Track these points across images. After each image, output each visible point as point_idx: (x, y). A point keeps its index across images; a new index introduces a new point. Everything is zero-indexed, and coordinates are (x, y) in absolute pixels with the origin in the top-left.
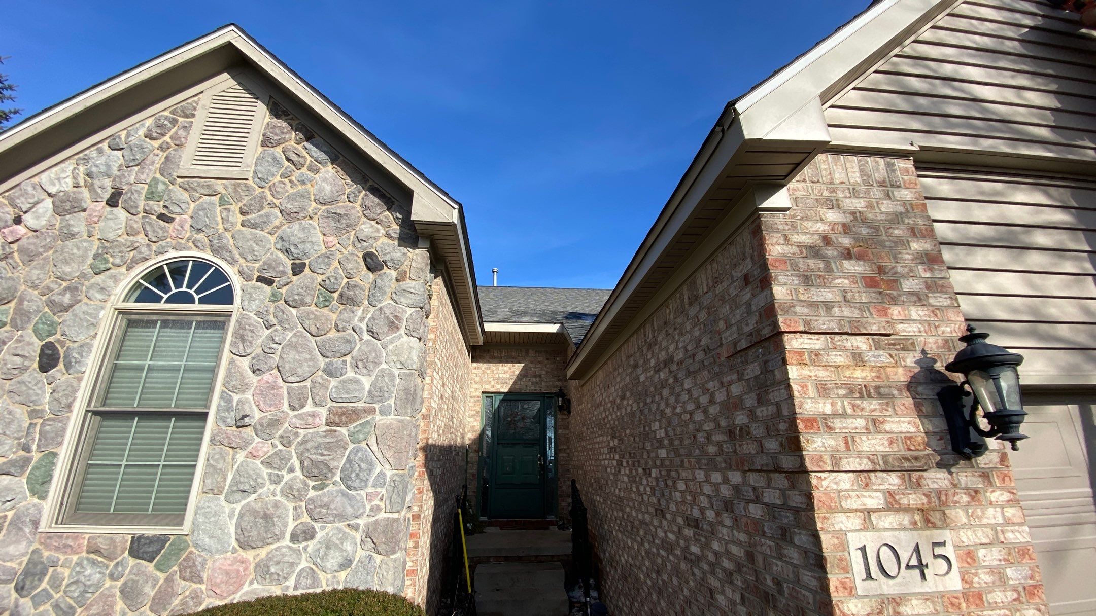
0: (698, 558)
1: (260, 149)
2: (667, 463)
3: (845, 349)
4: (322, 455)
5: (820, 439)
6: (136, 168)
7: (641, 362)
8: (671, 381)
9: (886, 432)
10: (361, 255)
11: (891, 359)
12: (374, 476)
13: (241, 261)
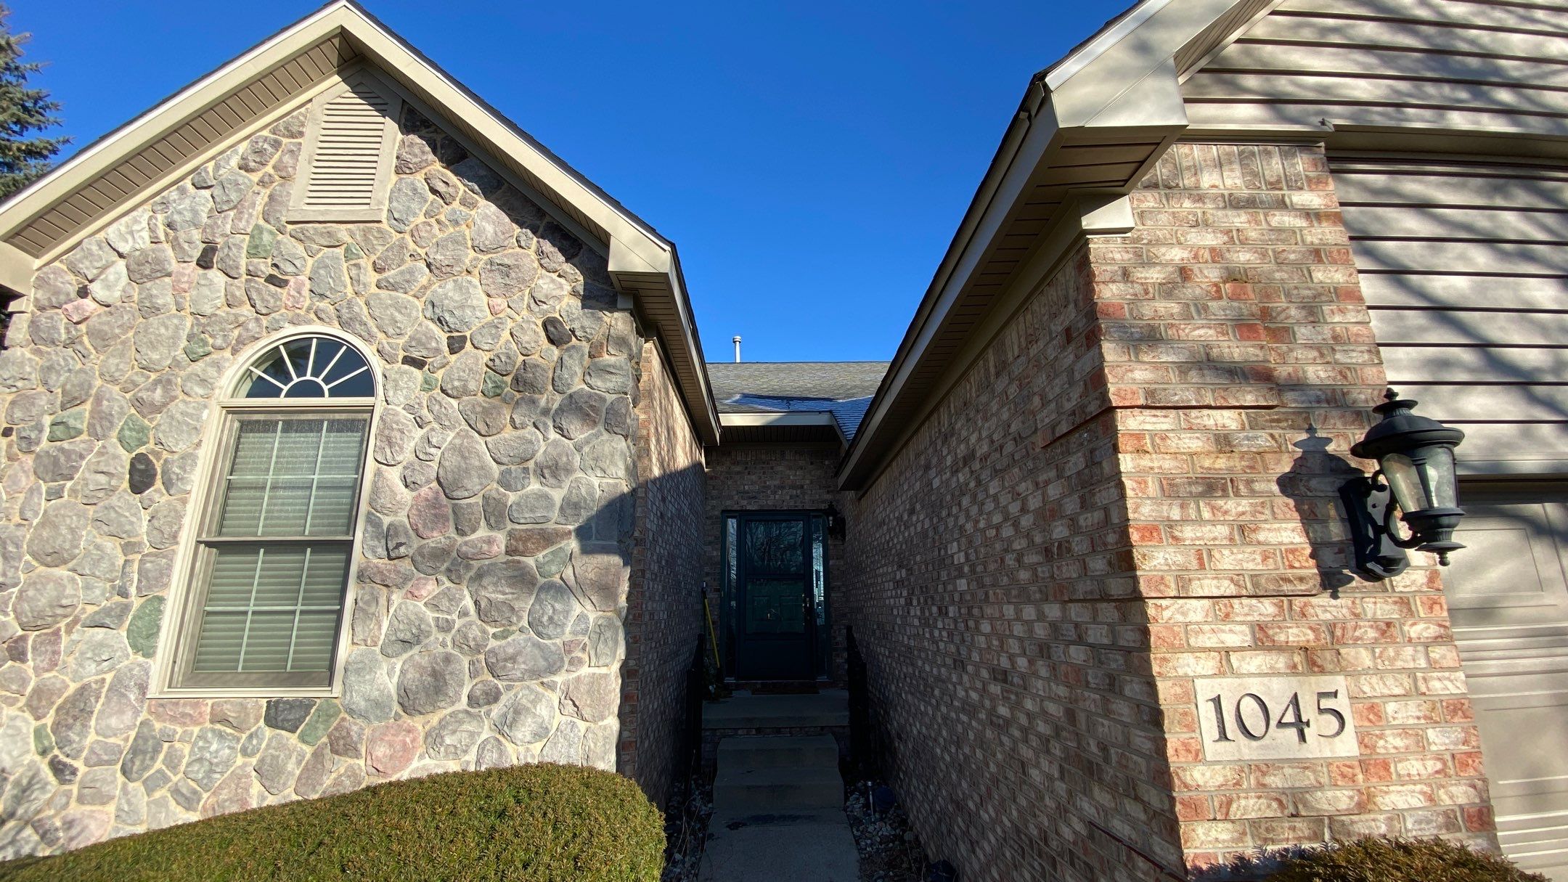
0: (1008, 723)
1: (394, 178)
2: (968, 597)
3: (1206, 429)
4: (504, 594)
5: (1162, 554)
6: (232, 213)
7: (934, 461)
8: (972, 484)
9: (1259, 543)
10: (540, 323)
11: (1273, 442)
12: (572, 618)
13: (380, 336)
